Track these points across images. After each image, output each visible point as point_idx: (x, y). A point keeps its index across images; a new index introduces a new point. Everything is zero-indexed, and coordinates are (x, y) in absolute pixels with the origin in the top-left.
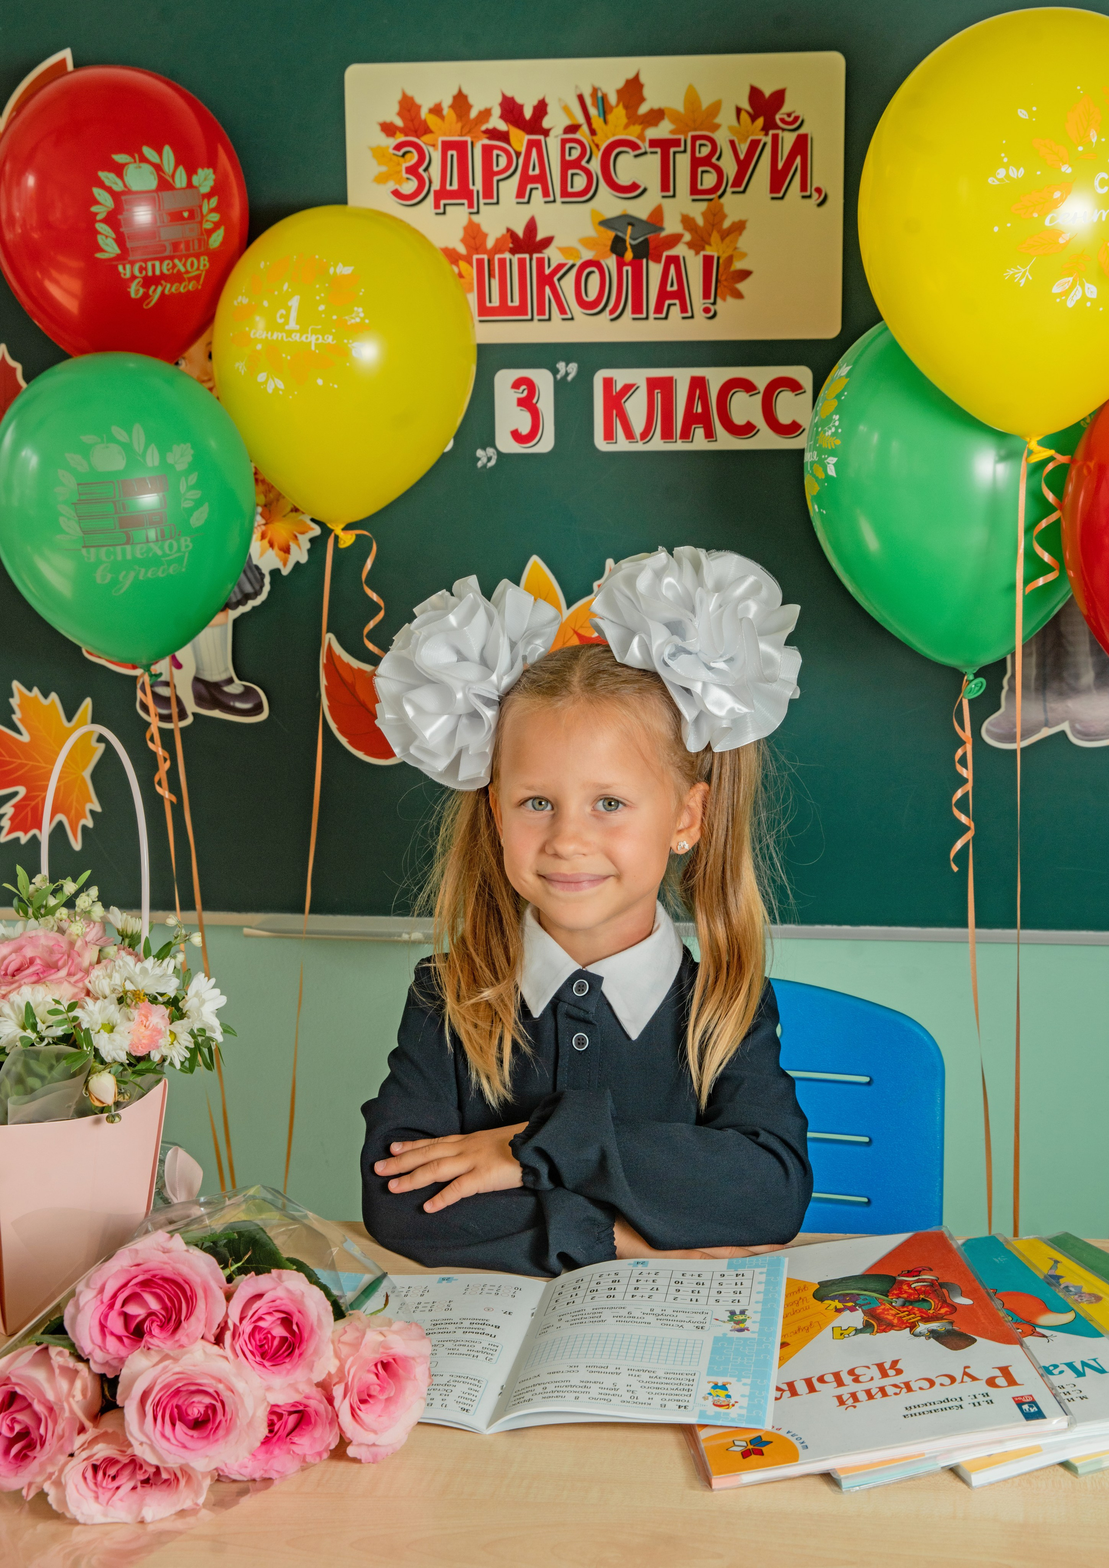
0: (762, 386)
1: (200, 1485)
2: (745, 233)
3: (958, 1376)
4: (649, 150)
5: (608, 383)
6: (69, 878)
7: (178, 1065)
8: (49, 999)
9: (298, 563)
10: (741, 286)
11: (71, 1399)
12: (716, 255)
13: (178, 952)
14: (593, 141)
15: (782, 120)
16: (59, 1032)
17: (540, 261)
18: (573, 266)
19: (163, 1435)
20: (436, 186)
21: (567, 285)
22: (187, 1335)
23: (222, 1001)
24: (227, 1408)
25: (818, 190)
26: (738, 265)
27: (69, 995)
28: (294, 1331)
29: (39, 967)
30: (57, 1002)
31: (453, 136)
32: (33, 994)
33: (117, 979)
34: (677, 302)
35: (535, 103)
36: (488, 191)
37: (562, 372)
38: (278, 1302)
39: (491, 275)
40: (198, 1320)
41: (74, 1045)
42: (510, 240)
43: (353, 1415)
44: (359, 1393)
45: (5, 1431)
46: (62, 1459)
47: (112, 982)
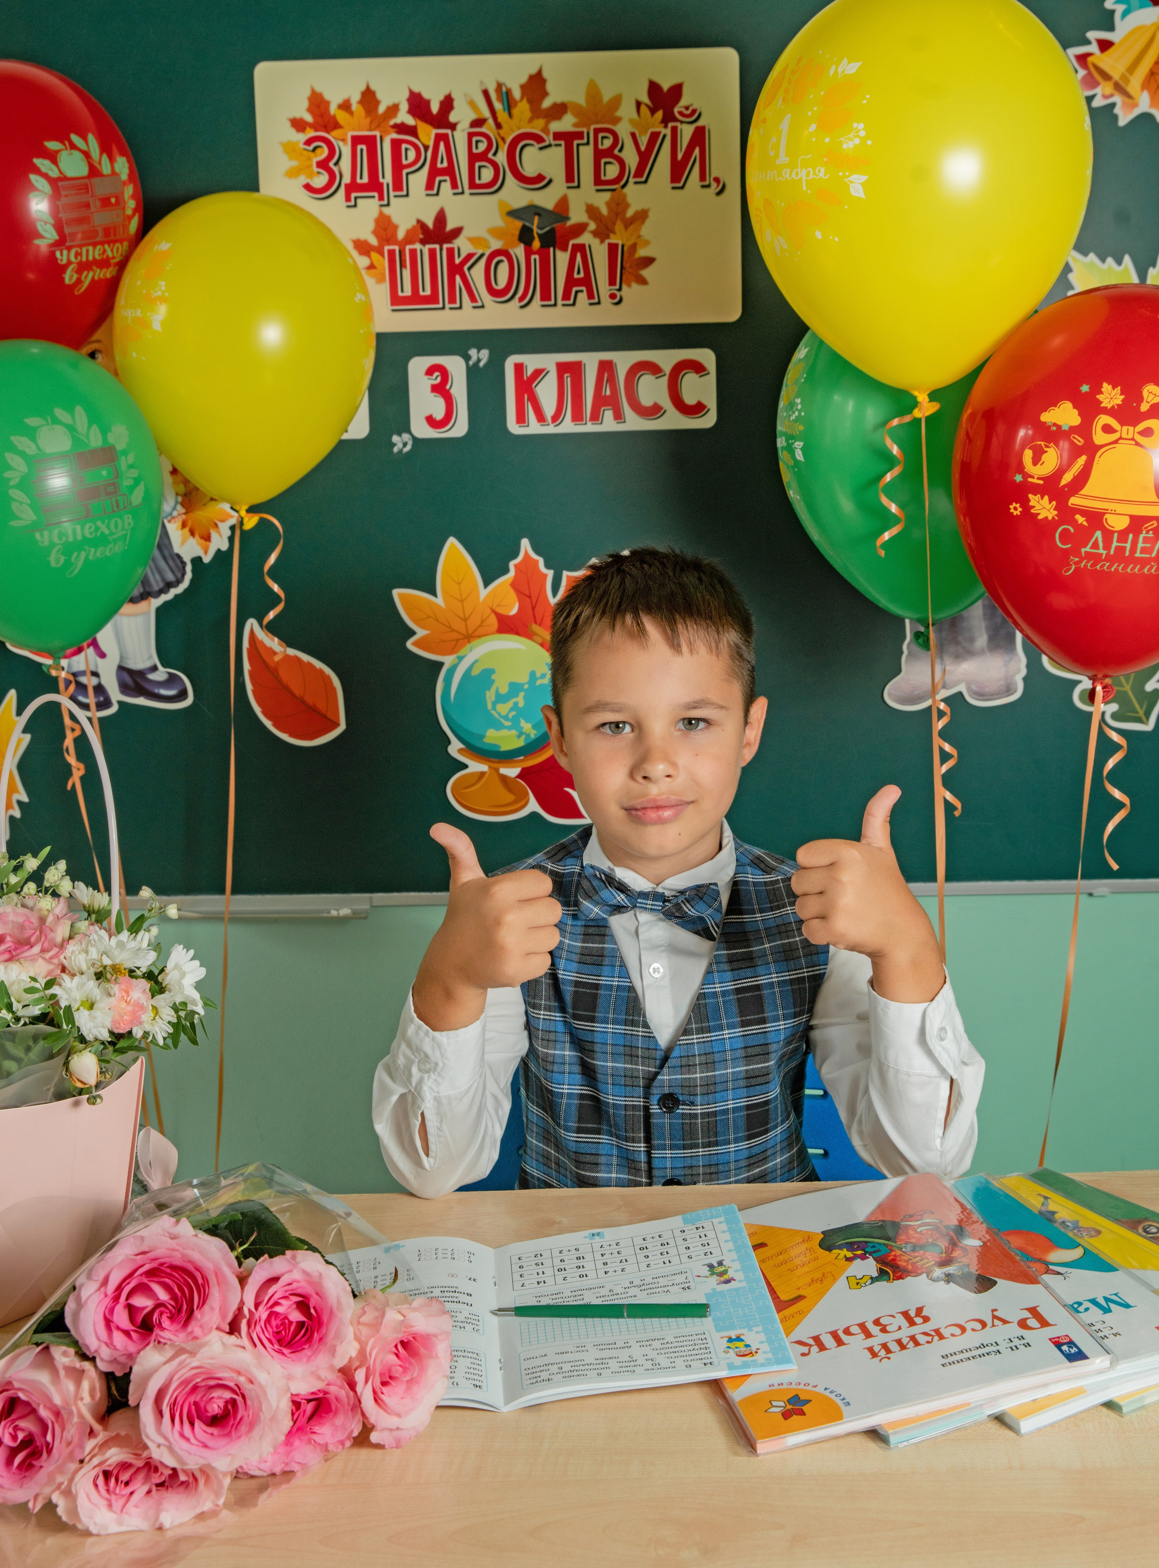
0: (667, 368)
1: (220, 1484)
2: (648, 222)
3: (988, 1320)
4: (553, 142)
5: (519, 368)
6: (29, 855)
7: (161, 1042)
8: (25, 977)
9: (219, 550)
10: (645, 273)
11: (79, 1403)
12: (620, 243)
13: (152, 925)
14: (499, 134)
15: (681, 113)
16: (36, 1011)
17: (450, 252)
18: (482, 255)
19: (182, 1435)
20: (347, 179)
21: (477, 275)
22: (201, 1326)
23: (202, 973)
24: (249, 1402)
25: (717, 180)
26: (642, 252)
27: (44, 973)
28: (311, 1314)
29: (10, 944)
30: (34, 979)
31: (362, 130)
32: (6, 973)
33: (94, 954)
34: (584, 288)
35: (441, 97)
36: (398, 184)
37: (474, 358)
38: (294, 1285)
39: (402, 265)
40: (212, 1309)
41: (52, 1023)
42: (420, 231)
43: (375, 1400)
44: (381, 1375)
45: (7, 1440)
46: (73, 1466)
47: (89, 957)
